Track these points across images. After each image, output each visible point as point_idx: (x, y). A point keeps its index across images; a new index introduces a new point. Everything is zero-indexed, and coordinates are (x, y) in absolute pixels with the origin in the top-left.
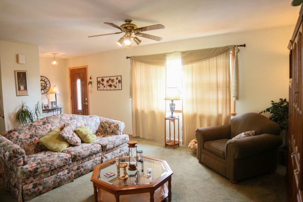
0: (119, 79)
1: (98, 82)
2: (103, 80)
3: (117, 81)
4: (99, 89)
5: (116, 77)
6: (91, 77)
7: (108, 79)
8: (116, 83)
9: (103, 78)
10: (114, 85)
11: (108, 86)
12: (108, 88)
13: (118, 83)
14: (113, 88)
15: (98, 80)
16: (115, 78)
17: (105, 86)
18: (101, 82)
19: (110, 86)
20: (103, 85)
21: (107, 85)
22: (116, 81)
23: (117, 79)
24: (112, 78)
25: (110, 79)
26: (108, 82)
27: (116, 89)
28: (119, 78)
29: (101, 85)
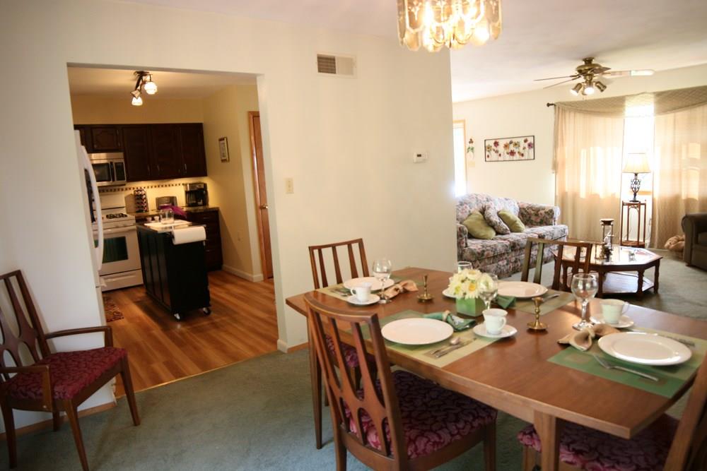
0: (529, 142)
1: (487, 148)
2: (496, 144)
3: (526, 145)
4: (487, 159)
5: (524, 139)
6: (471, 140)
7: (508, 141)
8: (524, 148)
9: (497, 141)
10: (519, 152)
11: (508, 154)
12: (508, 157)
13: (527, 148)
14: (517, 156)
15: (487, 144)
16: (522, 141)
17: (502, 154)
18: (493, 147)
19: (512, 153)
20: (497, 152)
21: (505, 152)
22: (522, 144)
23: (526, 141)
24: (515, 140)
25: (511, 143)
26: (506, 146)
27: (523, 158)
28: (530, 140)
29: (493, 152)
